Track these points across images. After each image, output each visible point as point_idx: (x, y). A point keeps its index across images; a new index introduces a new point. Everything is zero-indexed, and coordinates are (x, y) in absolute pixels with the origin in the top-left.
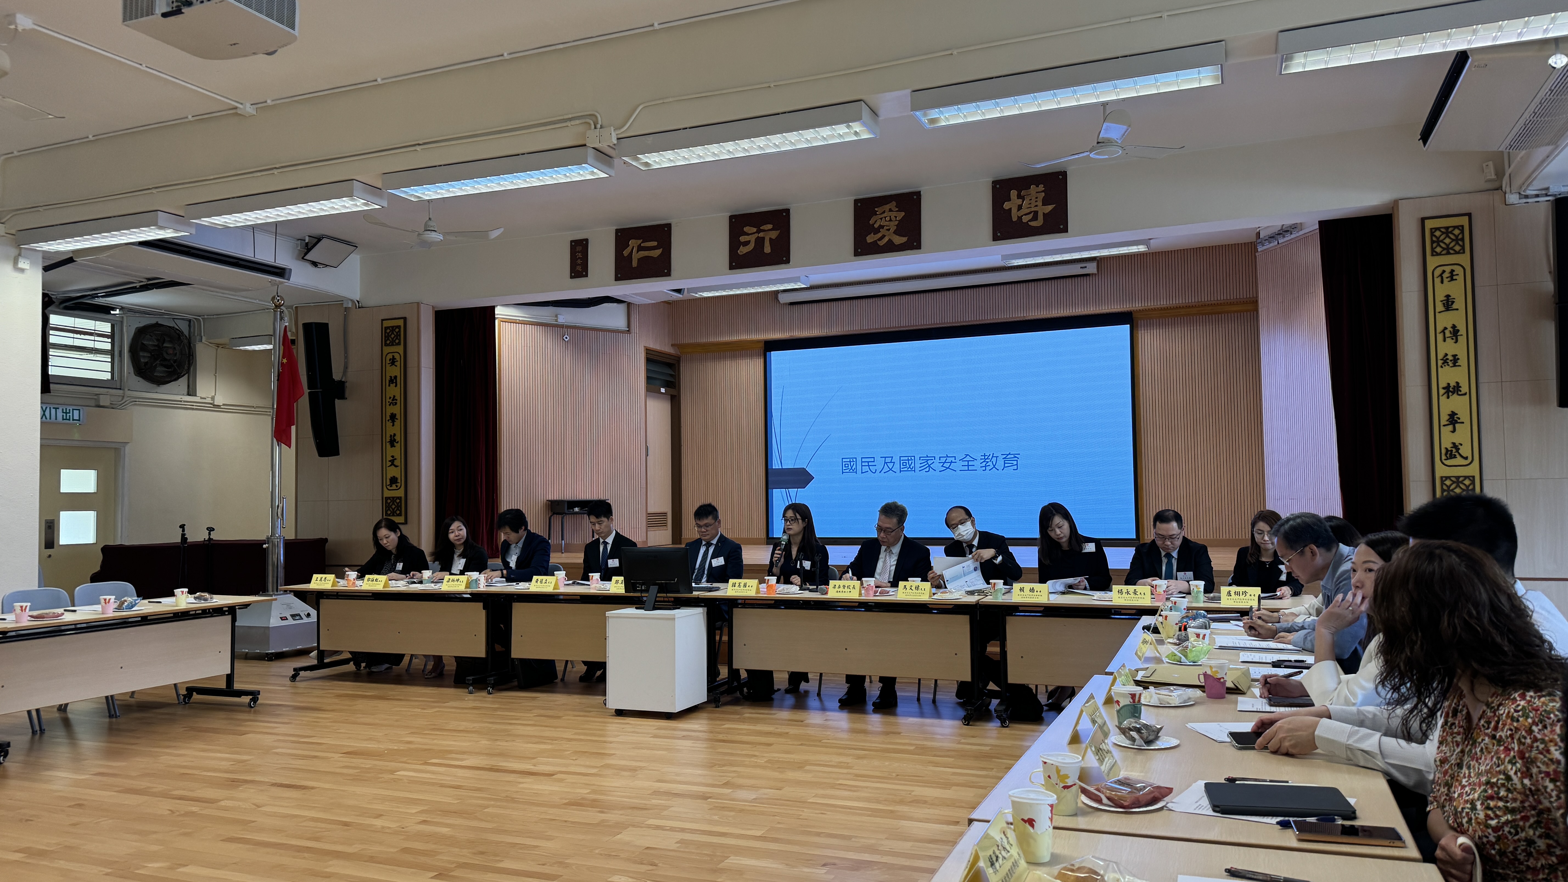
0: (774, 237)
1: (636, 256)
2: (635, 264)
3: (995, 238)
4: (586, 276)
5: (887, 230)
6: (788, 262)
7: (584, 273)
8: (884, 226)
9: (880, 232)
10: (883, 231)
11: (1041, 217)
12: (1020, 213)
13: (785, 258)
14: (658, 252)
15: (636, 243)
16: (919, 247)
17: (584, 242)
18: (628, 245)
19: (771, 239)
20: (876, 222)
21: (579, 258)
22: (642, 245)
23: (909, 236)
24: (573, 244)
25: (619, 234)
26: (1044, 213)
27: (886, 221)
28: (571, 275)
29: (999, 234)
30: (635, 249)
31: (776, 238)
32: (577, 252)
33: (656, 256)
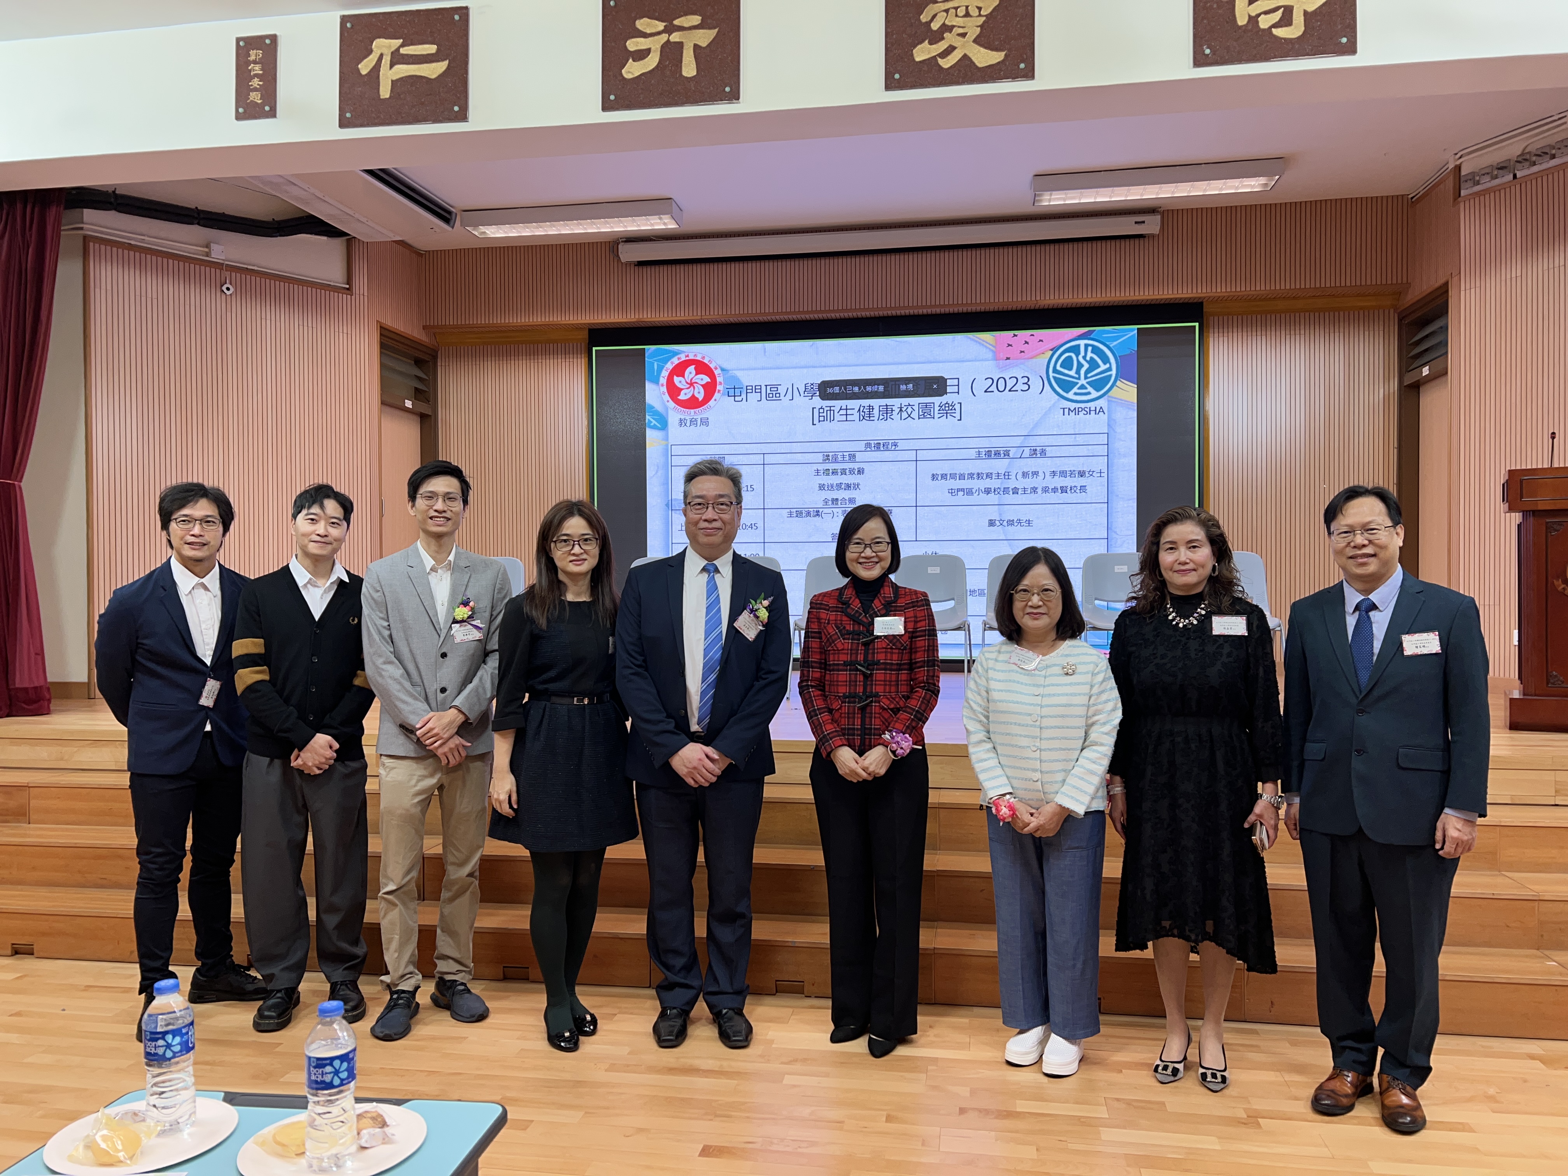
0: (704, 43)
1: (389, 75)
2: (385, 92)
3: (1199, 61)
4: (272, 114)
5: (959, 35)
6: (735, 96)
7: (267, 108)
8: (954, 26)
9: (943, 38)
10: (950, 38)
11: (1298, 19)
12: (1254, 10)
13: (727, 89)
14: (440, 67)
15: (390, 47)
16: (1029, 74)
17: (268, 41)
18: (371, 51)
19: (696, 47)
20: (934, 16)
21: (256, 75)
22: (403, 51)
23: (1009, 50)
24: (242, 43)
25: (349, 25)
26: (1305, 13)
27: (957, 16)
28: (237, 111)
29: (1208, 51)
30: (386, 61)
31: (709, 45)
32: (249, 63)
33: (433, 77)
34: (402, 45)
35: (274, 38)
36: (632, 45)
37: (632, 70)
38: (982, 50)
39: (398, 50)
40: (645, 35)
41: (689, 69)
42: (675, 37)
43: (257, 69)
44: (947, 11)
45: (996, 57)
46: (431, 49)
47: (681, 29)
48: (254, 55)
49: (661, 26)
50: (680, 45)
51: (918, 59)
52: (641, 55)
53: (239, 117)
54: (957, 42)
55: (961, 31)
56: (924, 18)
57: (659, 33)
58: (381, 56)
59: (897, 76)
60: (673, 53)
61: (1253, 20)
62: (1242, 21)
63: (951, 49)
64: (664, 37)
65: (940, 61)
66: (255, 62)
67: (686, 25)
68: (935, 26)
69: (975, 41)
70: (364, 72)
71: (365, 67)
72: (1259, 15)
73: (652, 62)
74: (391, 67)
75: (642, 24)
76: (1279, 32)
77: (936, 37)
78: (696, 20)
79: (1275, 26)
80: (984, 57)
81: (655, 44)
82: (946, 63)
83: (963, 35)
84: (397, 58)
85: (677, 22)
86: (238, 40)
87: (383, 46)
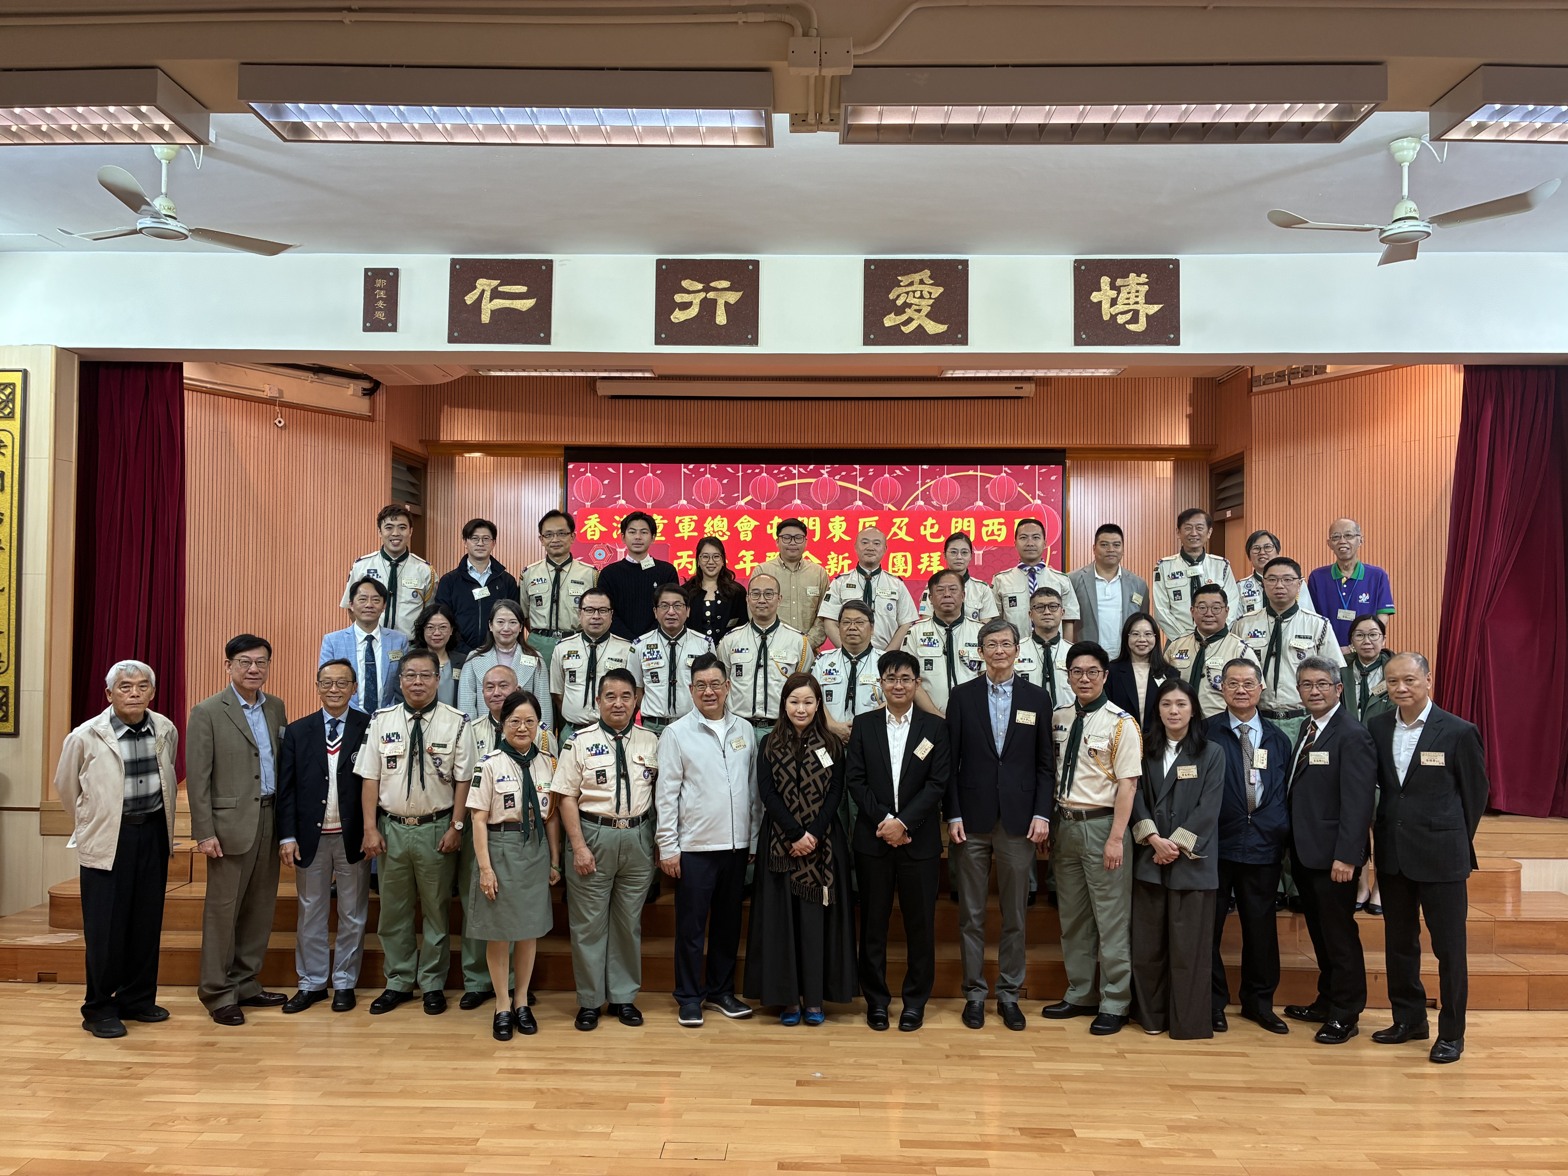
0: (732, 302)
1: (489, 306)
2: (485, 318)
3: (1078, 342)
4: (394, 329)
5: (916, 310)
6: (755, 342)
7: (390, 325)
8: (912, 304)
9: (905, 312)
10: (909, 312)
11: (1143, 319)
12: (1115, 310)
13: (750, 337)
14: (529, 303)
15: (489, 285)
16: (964, 342)
17: (391, 274)
18: (475, 288)
19: (727, 304)
20: (899, 296)
21: (381, 299)
22: (500, 289)
23: (951, 324)
24: (369, 274)
25: (458, 267)
26: (1147, 314)
27: (914, 297)
28: (364, 325)
29: (1084, 336)
30: (487, 294)
31: (736, 303)
32: (376, 288)
33: (524, 309)
34: (500, 285)
35: (396, 271)
36: (679, 298)
37: (678, 316)
38: (932, 322)
39: (496, 288)
40: (689, 292)
41: (721, 318)
42: (711, 295)
43: (382, 294)
44: (907, 293)
45: (942, 328)
46: (523, 289)
47: (715, 289)
48: (380, 283)
49: (700, 286)
50: (714, 301)
51: (886, 325)
52: (686, 306)
53: (365, 329)
54: (915, 316)
55: (917, 308)
56: (892, 296)
57: (699, 291)
58: (483, 291)
59: (872, 336)
60: (709, 306)
61: (1114, 317)
62: (1106, 317)
63: (910, 320)
64: (702, 295)
65: (902, 328)
66: (380, 289)
67: (720, 287)
68: (899, 302)
69: (926, 316)
70: (469, 302)
71: (470, 299)
72: (1117, 314)
73: (693, 312)
74: (491, 300)
75: (686, 284)
76: (1131, 327)
77: (900, 311)
78: (725, 284)
79: (1128, 322)
80: (933, 328)
81: (697, 299)
82: (907, 329)
83: (919, 311)
84: (496, 294)
85: (712, 284)
86: (367, 270)
87: (484, 284)
